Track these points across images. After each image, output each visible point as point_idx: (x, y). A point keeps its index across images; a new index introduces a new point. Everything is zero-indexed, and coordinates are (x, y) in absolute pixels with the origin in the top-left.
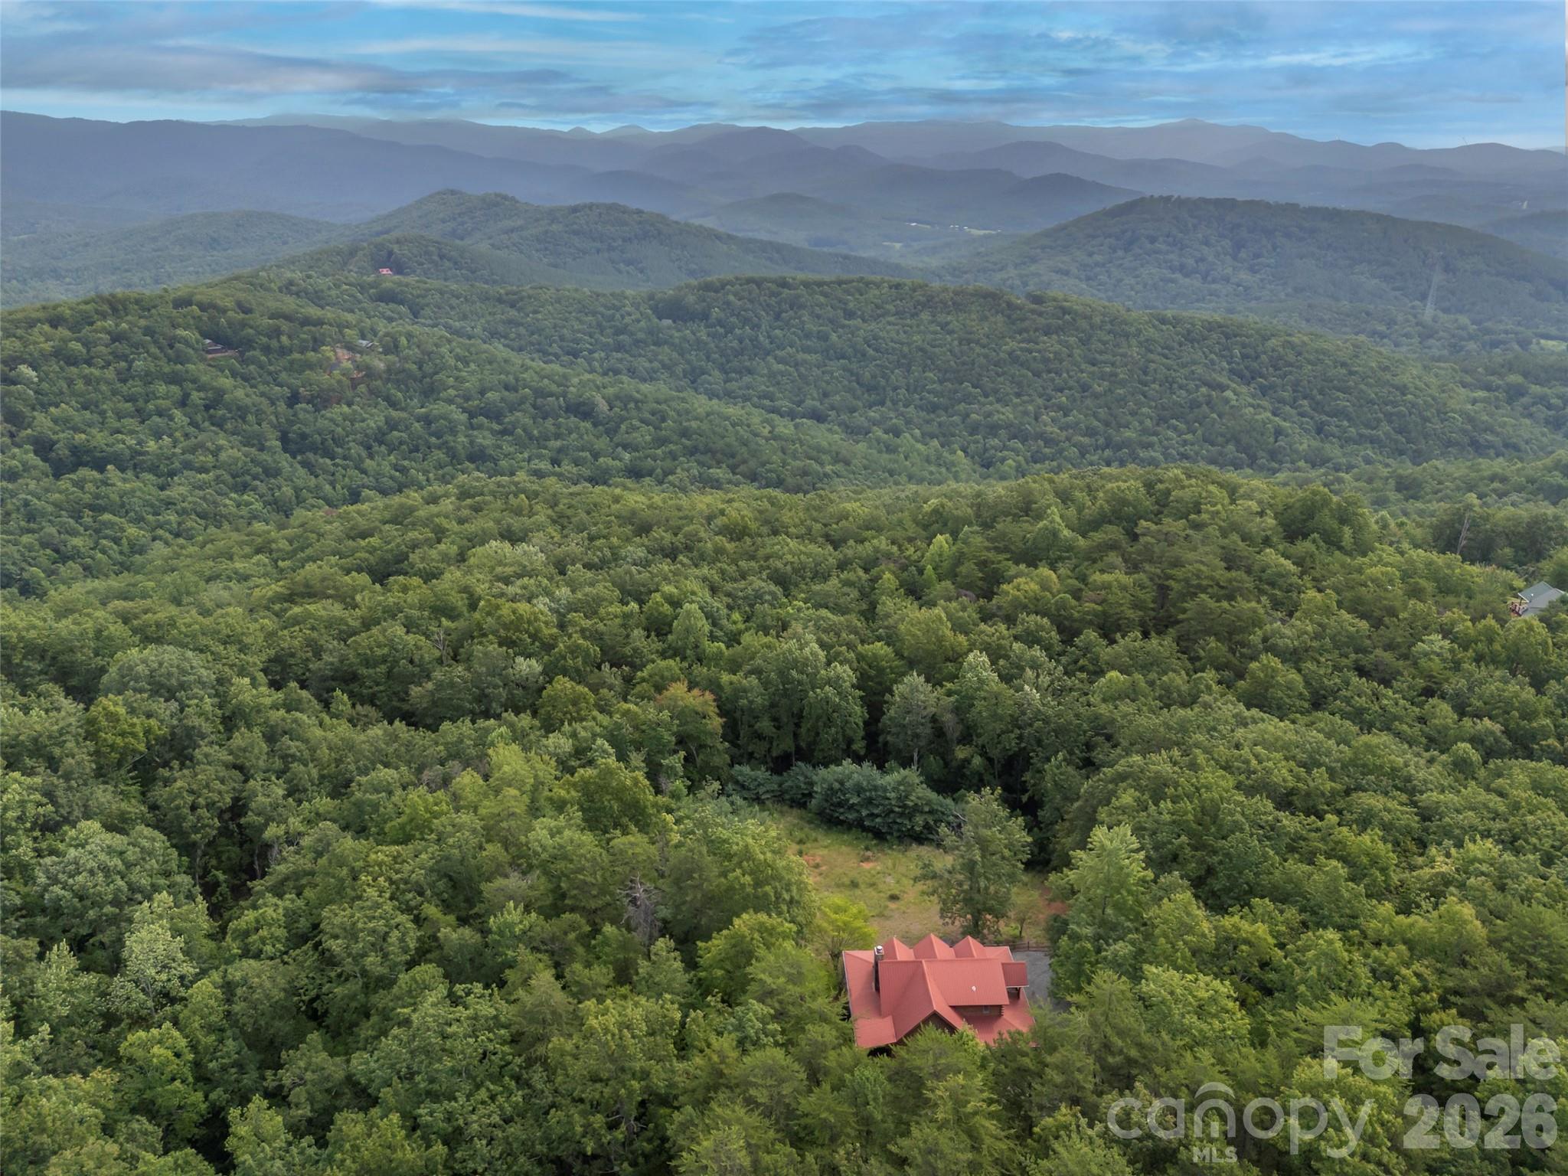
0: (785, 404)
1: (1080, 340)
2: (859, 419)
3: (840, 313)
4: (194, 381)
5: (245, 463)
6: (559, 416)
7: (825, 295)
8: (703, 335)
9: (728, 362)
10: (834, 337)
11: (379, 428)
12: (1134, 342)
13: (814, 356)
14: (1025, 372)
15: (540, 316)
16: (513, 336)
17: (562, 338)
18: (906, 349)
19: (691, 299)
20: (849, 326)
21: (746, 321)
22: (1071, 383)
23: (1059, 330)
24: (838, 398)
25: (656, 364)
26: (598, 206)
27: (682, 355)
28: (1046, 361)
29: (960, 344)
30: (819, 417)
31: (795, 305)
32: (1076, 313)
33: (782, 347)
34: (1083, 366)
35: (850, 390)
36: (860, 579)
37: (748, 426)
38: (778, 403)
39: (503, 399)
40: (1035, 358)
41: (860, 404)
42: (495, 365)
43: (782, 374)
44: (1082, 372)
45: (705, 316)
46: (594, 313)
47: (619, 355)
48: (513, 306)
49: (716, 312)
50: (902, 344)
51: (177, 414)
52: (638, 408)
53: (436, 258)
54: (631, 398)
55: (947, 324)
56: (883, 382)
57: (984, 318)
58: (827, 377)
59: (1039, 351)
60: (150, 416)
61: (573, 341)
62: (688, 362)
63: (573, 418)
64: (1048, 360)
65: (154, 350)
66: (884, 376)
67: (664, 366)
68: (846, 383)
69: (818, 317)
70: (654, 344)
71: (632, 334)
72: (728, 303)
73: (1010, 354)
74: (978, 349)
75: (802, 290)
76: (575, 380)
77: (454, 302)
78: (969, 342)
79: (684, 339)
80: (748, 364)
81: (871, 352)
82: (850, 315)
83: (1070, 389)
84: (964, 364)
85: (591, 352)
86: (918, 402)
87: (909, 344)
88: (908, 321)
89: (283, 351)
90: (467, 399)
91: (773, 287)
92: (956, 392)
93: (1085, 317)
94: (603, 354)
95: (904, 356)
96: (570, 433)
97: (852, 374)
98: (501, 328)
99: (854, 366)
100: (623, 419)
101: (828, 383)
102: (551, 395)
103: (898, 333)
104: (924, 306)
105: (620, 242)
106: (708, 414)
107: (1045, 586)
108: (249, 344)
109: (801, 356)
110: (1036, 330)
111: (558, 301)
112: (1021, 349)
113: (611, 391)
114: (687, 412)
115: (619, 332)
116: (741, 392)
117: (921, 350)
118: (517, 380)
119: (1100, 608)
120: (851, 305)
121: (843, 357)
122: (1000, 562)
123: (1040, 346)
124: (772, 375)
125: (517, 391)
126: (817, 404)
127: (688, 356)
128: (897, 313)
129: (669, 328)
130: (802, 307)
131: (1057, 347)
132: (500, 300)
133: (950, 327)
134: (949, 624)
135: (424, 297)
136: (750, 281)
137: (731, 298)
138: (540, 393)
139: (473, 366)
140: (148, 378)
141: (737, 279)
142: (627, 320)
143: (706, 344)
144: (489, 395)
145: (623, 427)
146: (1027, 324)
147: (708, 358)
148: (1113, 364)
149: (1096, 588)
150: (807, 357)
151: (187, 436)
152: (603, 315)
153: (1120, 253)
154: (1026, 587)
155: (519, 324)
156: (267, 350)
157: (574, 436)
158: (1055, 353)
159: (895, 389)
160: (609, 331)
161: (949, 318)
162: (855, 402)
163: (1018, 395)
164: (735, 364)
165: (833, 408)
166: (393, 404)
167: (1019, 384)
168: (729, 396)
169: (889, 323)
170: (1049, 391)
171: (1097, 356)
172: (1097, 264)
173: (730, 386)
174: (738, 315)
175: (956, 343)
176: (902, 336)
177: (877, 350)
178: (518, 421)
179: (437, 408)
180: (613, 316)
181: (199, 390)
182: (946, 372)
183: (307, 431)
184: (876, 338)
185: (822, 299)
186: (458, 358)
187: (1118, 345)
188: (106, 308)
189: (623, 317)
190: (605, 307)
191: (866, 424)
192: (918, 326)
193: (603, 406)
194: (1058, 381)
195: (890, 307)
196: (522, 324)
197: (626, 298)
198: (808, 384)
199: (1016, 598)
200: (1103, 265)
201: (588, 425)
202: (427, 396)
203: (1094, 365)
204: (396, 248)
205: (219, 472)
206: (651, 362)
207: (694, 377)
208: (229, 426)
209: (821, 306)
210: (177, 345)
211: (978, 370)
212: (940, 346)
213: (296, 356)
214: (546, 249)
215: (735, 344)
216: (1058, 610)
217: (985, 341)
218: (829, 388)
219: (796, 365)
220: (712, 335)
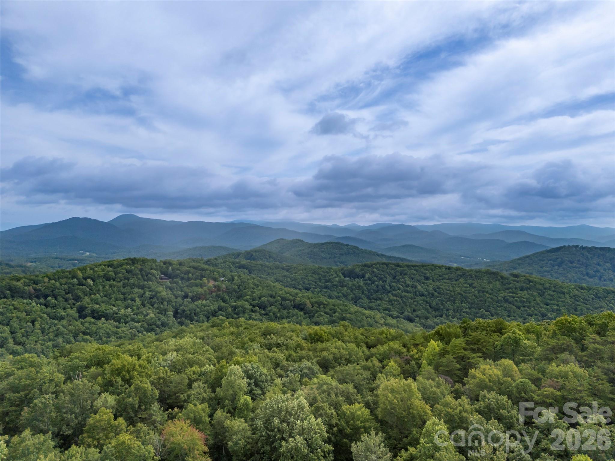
0: (395, 313)
1: (539, 294)
2: (429, 322)
3: (423, 278)
4: (149, 288)
5: (156, 320)
6: (290, 309)
7: (417, 271)
8: (362, 283)
9: (371, 295)
10: (419, 287)
11: (215, 310)
12: (567, 296)
13: (410, 294)
14: (511, 306)
15: (297, 274)
16: (285, 281)
17: (304, 283)
18: (453, 293)
19: (358, 270)
20: (427, 283)
21: (381, 279)
22: (536, 312)
23: (527, 289)
24: (420, 312)
25: (340, 294)
26: (332, 243)
27: (352, 291)
28: (522, 302)
29: (479, 293)
30: (411, 320)
31: (402, 273)
32: (535, 282)
33: (395, 290)
34: (542, 305)
35: (426, 309)
36: (374, 365)
37: (374, 319)
38: (392, 313)
39: (268, 301)
40: (516, 301)
41: (431, 316)
42: (269, 288)
43: (394, 300)
44: (541, 308)
45: (363, 276)
46: (318, 274)
47: (326, 290)
48: (287, 271)
49: (367, 275)
50: (451, 291)
51: (138, 300)
52: (325, 308)
53: (267, 257)
54: (322, 303)
55: (472, 284)
56: (442, 307)
57: (490, 282)
58: (415, 303)
59: (518, 297)
60: (128, 300)
61: (308, 284)
62: (354, 294)
63: (296, 310)
64: (524, 302)
65: (140, 276)
66: (442, 304)
67: (344, 295)
68: (424, 306)
69: (413, 279)
70: (341, 286)
71: (332, 282)
72: (373, 272)
73: (504, 298)
74: (487, 295)
75: (405, 268)
76: (300, 295)
77: (266, 269)
78: (483, 292)
79: (354, 285)
80: (380, 296)
81: (436, 294)
82: (427, 279)
83: (536, 315)
84: (481, 301)
85: (314, 288)
86: (459, 317)
87: (454, 292)
88: (454, 282)
89: (189, 279)
90: (254, 300)
91: (393, 266)
92: (477, 313)
93: (541, 284)
94: (319, 290)
95: (452, 296)
96: (293, 316)
97: (427, 303)
98: (281, 279)
99: (428, 300)
100: (317, 312)
101: (416, 306)
102: (289, 300)
103: (449, 287)
104: (461, 276)
105: (339, 255)
106: (356, 312)
107: (507, 373)
108: (177, 276)
109: (404, 294)
110: (516, 288)
111: (305, 269)
112: (510, 296)
113: (314, 300)
114: (346, 310)
115: (327, 281)
116: (376, 307)
117: (460, 294)
118: (276, 294)
119: (559, 393)
120: (428, 275)
121: (423, 295)
122: (473, 358)
123: (519, 295)
124: (390, 301)
125: (274, 298)
126: (410, 314)
127: (354, 292)
128: (449, 279)
129: (348, 281)
130: (405, 274)
131: (528, 296)
132: (283, 269)
133: (474, 285)
134: (419, 395)
135: (255, 267)
136: (383, 264)
137: (375, 270)
138: (284, 299)
139: (260, 287)
140: (133, 286)
141: (378, 263)
142: (331, 277)
143: (362, 287)
144: (263, 299)
145: (316, 315)
146: (511, 285)
147: (363, 293)
148: (558, 305)
149: (553, 376)
150: (407, 294)
151: (138, 309)
152: (322, 275)
153: (556, 267)
154: (491, 372)
155: (288, 277)
156: (182, 279)
157: (295, 317)
158: (527, 299)
159: (447, 310)
160: (323, 281)
161: (473, 282)
162: (428, 315)
163: (509, 316)
164: (374, 296)
165: (417, 316)
166: (224, 301)
167: (509, 311)
168: (370, 308)
169: (445, 283)
170: (525, 315)
171: (549, 301)
172: (546, 271)
173: (371, 305)
174: (377, 277)
175: (476, 292)
176: (451, 288)
177: (439, 293)
178: (272, 310)
179: (240, 303)
180: (326, 275)
181: (150, 291)
182: (472, 304)
183: (186, 309)
184: (439, 288)
185: (415, 272)
186: (255, 285)
187: (560, 297)
188: (130, 262)
189: (329, 276)
190: (323, 272)
191: (433, 325)
192: (459, 284)
193: (309, 305)
194: (529, 311)
195: (446, 276)
196: (289, 277)
197: (332, 269)
198: (406, 306)
199: (482, 381)
200: (549, 272)
201: (302, 313)
202: (238, 298)
203: (547, 305)
204: (254, 254)
205: (143, 323)
206: (338, 293)
207: (356, 300)
208: (156, 306)
209: (414, 274)
210: (149, 275)
211: (487, 303)
212: (469, 293)
213: (193, 281)
214: (311, 257)
215: (375, 288)
216: (519, 393)
217: (491, 292)
218: (416, 308)
219: (401, 297)
220: (366, 284)
